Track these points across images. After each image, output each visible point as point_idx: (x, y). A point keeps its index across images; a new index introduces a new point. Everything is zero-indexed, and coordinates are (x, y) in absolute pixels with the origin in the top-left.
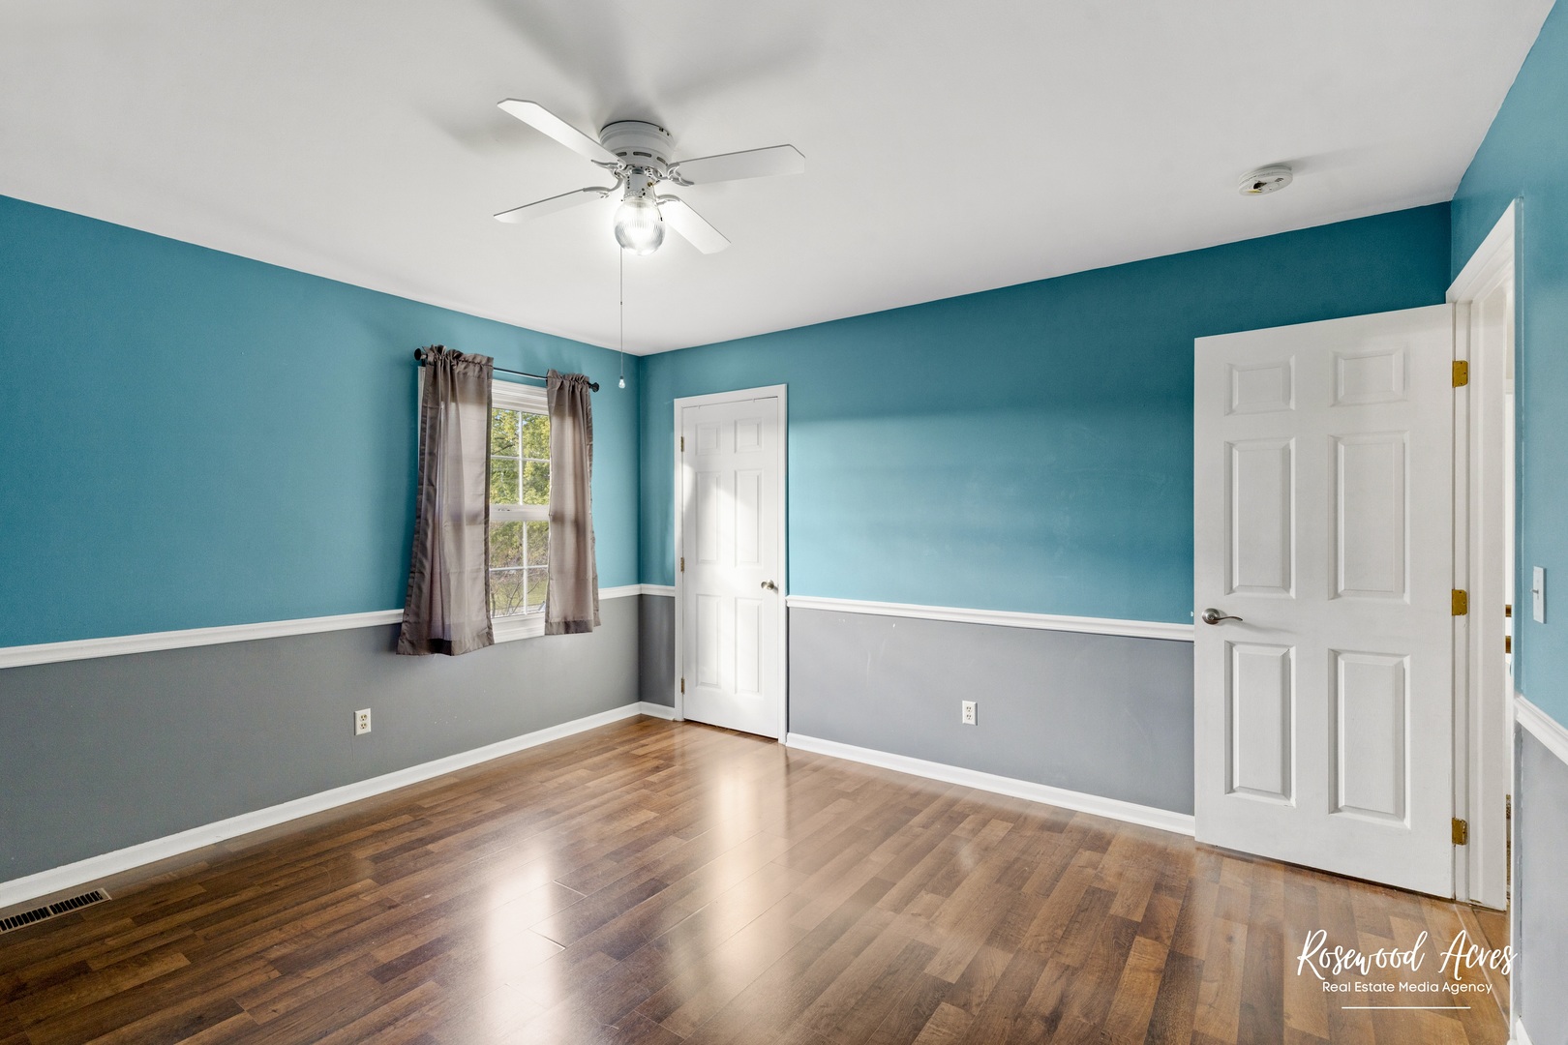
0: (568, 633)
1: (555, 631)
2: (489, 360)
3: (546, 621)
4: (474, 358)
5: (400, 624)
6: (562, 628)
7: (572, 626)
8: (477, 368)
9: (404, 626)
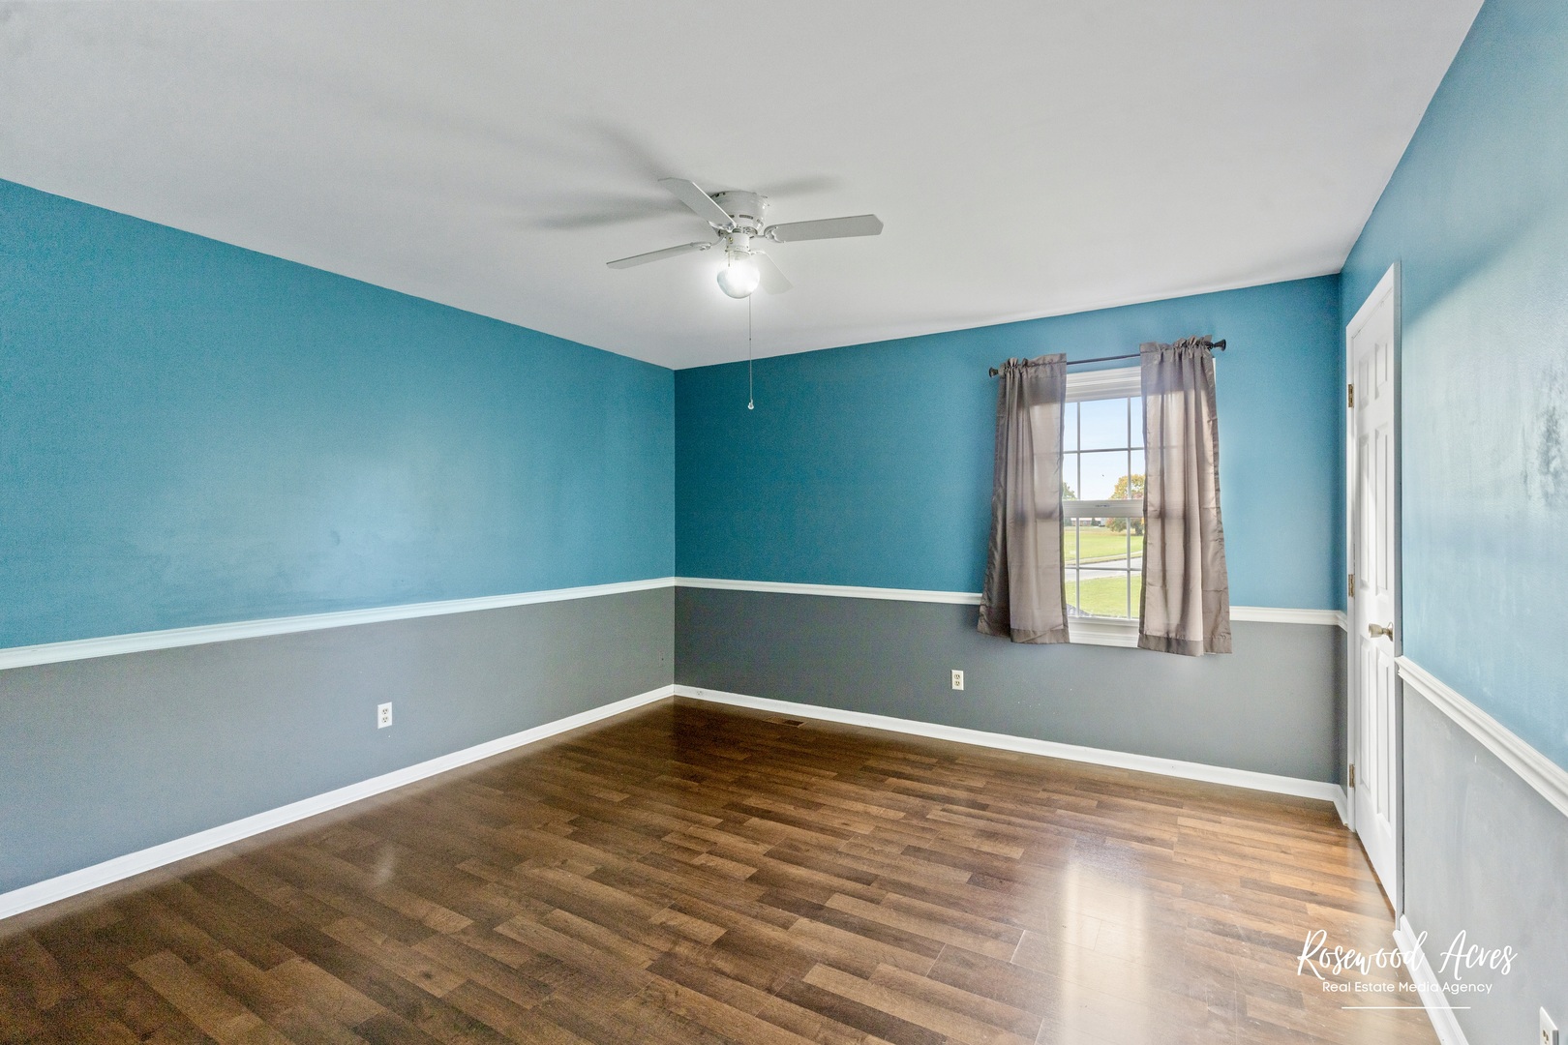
0: (1168, 652)
1: (1152, 647)
2: (1062, 356)
3: (1141, 632)
4: (1044, 360)
5: (978, 606)
6: (1163, 645)
7: (1174, 643)
8: (1048, 369)
9: (982, 609)
